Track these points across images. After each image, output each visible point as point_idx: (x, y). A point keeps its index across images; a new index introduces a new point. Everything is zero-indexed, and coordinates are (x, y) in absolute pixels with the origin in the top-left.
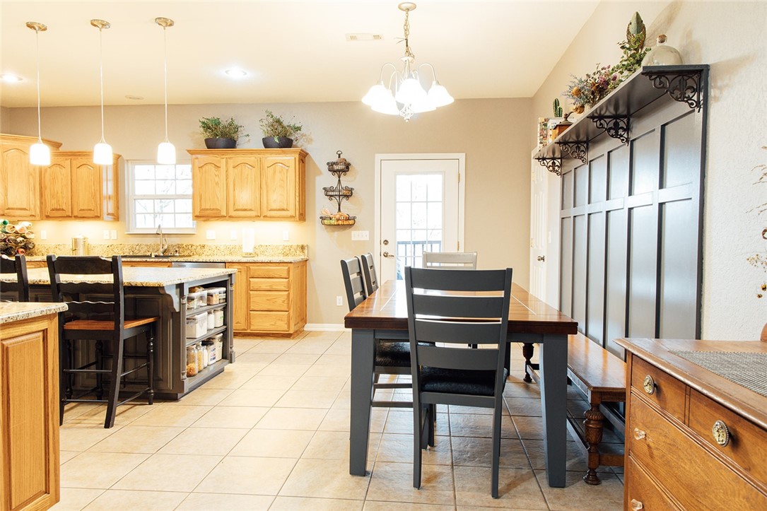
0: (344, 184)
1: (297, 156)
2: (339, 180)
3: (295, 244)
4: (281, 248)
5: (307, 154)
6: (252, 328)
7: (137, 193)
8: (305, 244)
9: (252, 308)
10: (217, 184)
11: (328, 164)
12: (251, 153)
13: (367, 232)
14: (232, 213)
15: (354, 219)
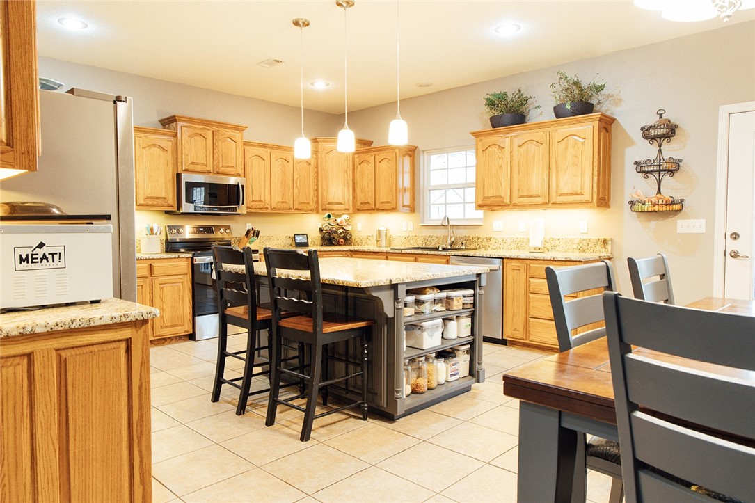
0: (666, 155)
1: (596, 124)
2: (660, 150)
3: (594, 237)
4: (577, 242)
5: (614, 120)
6: (531, 338)
7: (432, 184)
8: (608, 238)
9: (531, 314)
10: (501, 167)
11: (643, 129)
12: (540, 128)
13: (703, 222)
14: (516, 200)
15: (681, 202)
